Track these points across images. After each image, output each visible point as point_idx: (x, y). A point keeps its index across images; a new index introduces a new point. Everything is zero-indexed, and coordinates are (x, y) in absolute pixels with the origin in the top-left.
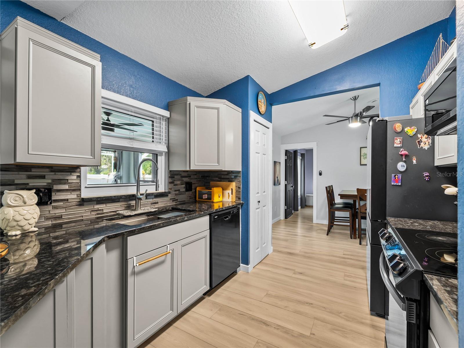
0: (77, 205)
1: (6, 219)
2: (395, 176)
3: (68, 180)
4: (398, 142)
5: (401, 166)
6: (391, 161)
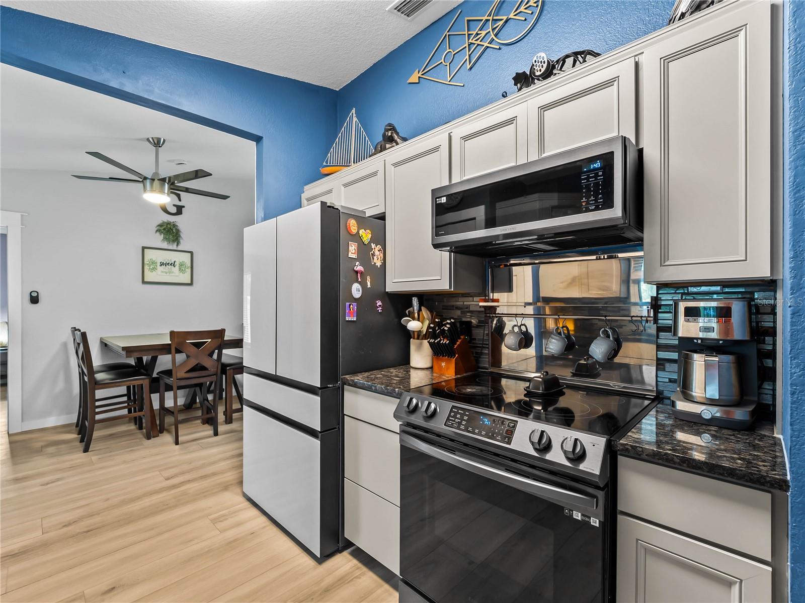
2: (350, 305)
4: (353, 250)
5: (356, 290)
6: (344, 280)
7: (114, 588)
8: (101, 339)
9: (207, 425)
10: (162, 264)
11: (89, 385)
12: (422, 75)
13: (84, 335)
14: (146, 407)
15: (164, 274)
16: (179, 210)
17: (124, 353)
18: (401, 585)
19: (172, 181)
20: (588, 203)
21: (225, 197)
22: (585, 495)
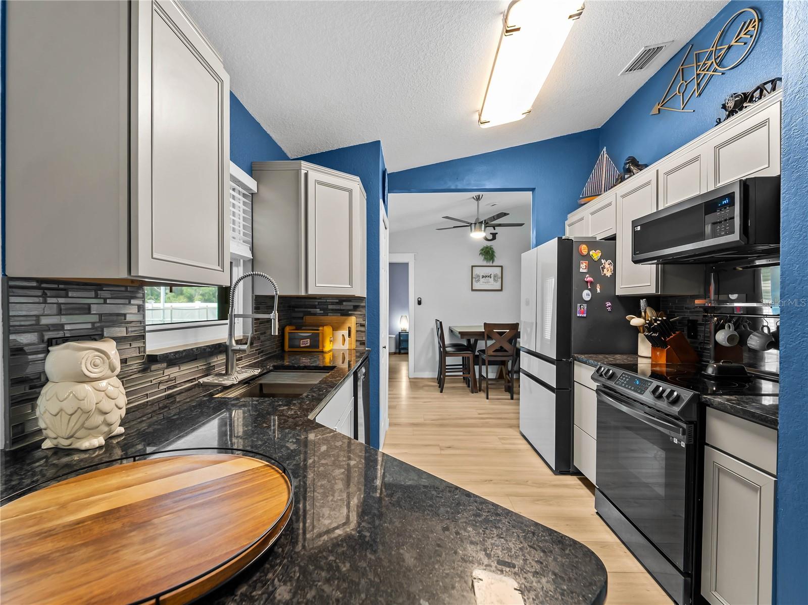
0: (139, 372)
1: (81, 410)
2: (581, 306)
3: (125, 315)
4: (583, 267)
5: (586, 295)
6: (576, 289)
7: (450, 447)
8: (450, 327)
9: (507, 393)
10: (483, 277)
11: (443, 354)
12: (661, 106)
13: (441, 323)
14: (471, 373)
15: (484, 284)
16: (494, 236)
17: (459, 335)
18: (597, 492)
19: (486, 222)
20: (720, 230)
21: (521, 225)
22: (675, 426)
